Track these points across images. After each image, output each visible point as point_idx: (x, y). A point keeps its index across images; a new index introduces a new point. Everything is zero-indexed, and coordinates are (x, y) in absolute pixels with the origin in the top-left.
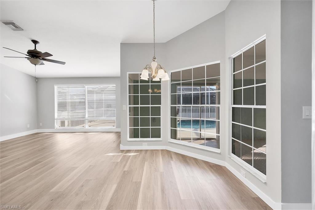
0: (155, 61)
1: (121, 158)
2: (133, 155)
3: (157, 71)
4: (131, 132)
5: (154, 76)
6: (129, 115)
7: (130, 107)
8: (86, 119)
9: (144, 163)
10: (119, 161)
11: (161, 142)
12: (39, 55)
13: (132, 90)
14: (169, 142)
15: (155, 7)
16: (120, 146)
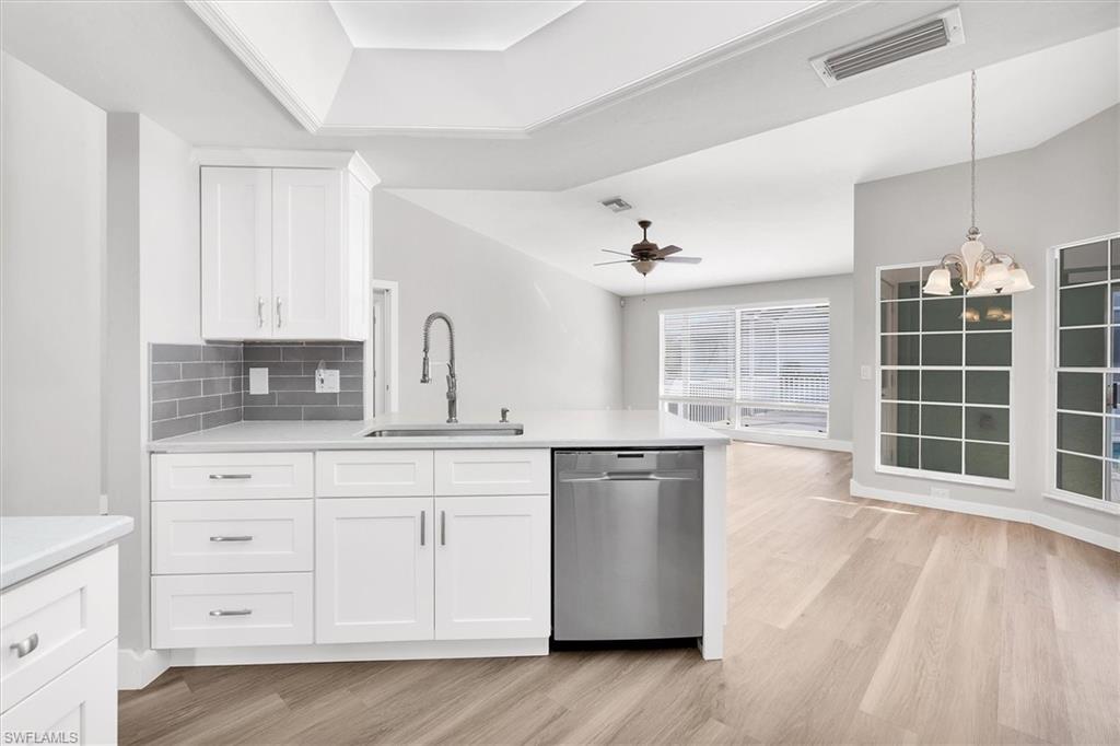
0: (974, 239)
1: (855, 512)
2: (896, 515)
3: (983, 269)
4: (889, 454)
5: (970, 284)
6: (883, 395)
7: (884, 372)
8: (736, 404)
9: (936, 537)
10: (851, 516)
11: (1010, 494)
12: (651, 253)
13: (893, 318)
14: (1046, 498)
15: (977, 83)
16: (849, 485)
